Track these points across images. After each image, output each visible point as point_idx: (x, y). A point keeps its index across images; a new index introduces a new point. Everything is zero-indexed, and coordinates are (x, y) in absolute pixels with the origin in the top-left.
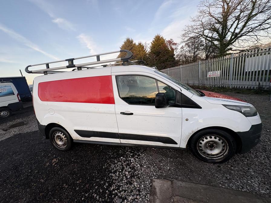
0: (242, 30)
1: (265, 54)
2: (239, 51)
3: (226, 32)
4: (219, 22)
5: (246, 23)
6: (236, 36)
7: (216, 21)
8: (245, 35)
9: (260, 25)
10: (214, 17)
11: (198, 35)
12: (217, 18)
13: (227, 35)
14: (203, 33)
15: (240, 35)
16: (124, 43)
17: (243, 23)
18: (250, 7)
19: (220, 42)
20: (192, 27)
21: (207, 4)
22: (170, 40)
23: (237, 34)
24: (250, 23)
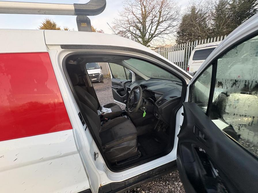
0: (155, 31)
1: (173, 51)
2: (155, 48)
3: (145, 31)
4: (140, 22)
5: (157, 27)
6: (152, 36)
7: (138, 21)
8: (157, 36)
9: (164, 30)
10: (136, 17)
11: (126, 30)
12: (138, 18)
13: (146, 34)
14: (129, 29)
15: (154, 35)
16: (43, 25)
17: (155, 27)
18: (158, 15)
19: (143, 39)
20: (120, 21)
21: (130, 3)
22: (100, 30)
23: (153, 35)
24: (159, 27)
